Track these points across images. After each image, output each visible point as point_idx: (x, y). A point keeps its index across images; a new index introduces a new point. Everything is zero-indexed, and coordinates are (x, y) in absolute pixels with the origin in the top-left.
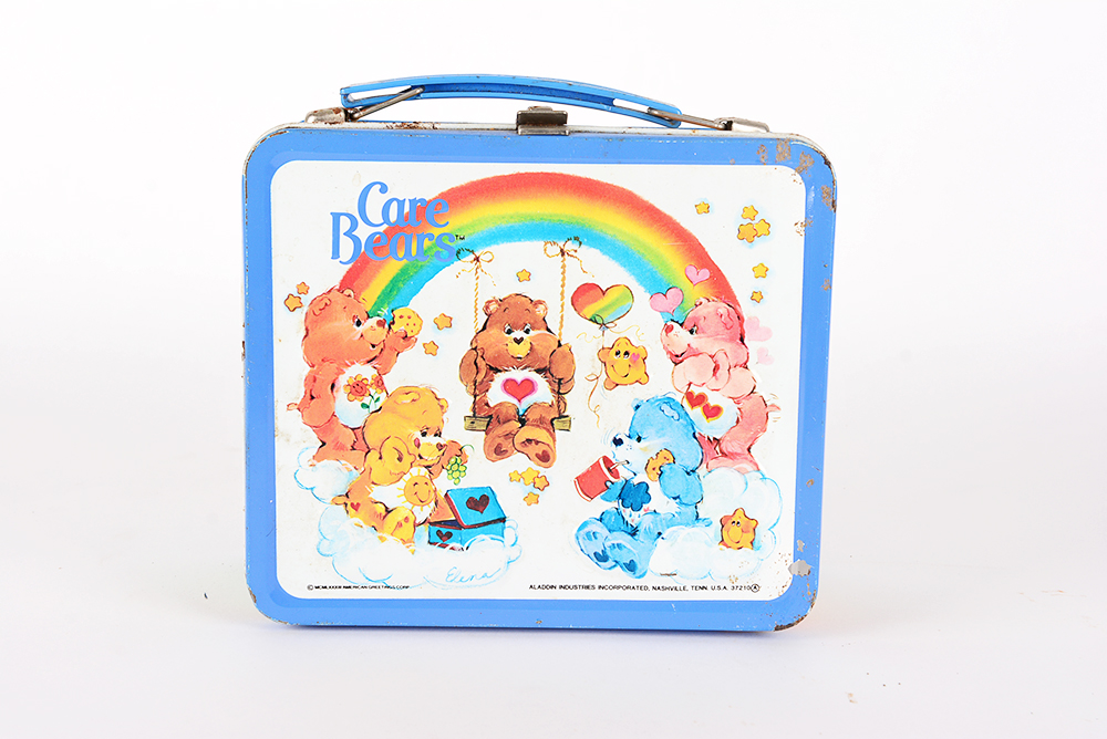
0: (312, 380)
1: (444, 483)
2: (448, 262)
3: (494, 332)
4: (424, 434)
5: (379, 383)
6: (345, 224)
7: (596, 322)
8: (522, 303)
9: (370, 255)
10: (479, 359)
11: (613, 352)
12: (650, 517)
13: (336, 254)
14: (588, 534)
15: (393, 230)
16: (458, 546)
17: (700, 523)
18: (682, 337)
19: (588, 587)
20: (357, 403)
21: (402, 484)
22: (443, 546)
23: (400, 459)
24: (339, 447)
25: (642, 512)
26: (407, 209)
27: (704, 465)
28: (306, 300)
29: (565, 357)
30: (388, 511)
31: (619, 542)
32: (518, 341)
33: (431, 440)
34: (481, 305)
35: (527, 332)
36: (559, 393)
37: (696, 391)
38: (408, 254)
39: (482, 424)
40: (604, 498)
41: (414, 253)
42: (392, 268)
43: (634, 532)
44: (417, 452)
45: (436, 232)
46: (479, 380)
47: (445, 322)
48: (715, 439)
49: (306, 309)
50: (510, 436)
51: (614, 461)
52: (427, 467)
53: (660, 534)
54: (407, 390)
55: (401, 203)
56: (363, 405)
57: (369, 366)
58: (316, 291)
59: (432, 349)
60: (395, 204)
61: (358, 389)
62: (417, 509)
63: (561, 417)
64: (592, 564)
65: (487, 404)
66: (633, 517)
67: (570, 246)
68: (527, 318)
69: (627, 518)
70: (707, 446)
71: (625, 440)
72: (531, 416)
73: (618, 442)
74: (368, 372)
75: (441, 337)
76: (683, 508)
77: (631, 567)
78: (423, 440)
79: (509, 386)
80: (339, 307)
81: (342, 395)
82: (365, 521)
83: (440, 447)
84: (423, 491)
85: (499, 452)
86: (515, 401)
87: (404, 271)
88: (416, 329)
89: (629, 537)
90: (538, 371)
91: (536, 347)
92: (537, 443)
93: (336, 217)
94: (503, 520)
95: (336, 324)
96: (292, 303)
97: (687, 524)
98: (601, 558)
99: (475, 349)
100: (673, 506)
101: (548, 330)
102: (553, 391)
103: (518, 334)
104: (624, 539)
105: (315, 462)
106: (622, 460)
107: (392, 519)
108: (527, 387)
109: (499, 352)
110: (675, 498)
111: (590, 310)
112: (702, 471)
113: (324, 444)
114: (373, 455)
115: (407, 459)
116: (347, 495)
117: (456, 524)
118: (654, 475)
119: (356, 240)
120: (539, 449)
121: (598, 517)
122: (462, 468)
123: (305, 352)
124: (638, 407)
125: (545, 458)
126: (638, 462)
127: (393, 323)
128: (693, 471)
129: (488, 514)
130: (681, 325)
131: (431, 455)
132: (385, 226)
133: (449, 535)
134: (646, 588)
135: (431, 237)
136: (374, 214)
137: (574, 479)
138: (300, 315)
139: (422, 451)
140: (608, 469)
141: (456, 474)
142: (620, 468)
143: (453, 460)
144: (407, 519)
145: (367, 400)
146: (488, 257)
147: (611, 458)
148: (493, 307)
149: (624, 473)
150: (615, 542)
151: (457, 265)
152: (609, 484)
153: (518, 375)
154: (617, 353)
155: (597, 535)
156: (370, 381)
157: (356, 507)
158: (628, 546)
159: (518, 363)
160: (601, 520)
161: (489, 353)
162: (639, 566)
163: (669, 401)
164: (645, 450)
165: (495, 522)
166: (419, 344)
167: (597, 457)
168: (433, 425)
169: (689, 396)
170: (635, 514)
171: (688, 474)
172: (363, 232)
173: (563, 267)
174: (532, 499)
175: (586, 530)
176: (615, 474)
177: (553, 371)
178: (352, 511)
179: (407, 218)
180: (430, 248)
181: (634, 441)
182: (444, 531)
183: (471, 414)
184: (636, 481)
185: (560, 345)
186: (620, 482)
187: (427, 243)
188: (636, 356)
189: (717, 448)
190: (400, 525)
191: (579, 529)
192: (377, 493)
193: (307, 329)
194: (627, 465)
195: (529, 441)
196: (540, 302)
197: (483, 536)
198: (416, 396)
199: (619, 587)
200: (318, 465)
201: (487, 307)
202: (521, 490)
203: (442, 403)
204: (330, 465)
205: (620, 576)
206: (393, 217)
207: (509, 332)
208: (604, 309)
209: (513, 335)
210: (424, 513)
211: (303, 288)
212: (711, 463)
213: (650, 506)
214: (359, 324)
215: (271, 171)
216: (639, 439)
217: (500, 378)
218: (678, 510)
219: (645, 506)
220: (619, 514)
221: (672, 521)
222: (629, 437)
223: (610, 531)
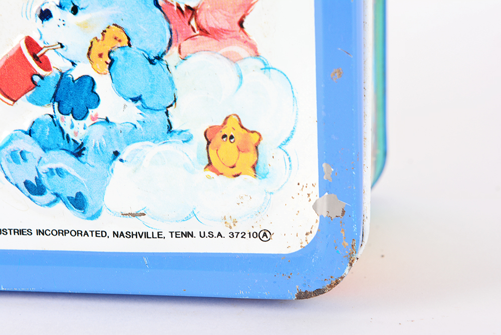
12: (100, 129)
14: (13, 154)
17: (175, 139)
19: (21, 232)
25: (88, 121)
27: (174, 49)
31: (59, 165)
40: (32, 101)
43: (79, 151)
48: (188, 7)
51: (41, 45)
53: (116, 154)
64: (22, 197)
66: (76, 129)
69: (67, 130)
70: (176, 19)
71: (55, 11)
73: (45, 15)
76: (148, 115)
77: (78, 202)
89: (73, 159)
97: (155, 140)
98: (35, 189)
100: (133, 112)
104: (65, 161)
106: (53, 42)
110: (135, 100)
112: (172, 58)
118: (102, 65)
121: (26, 129)
126: (77, 46)
128: (159, 58)
134: (104, 234)
140: (36, 58)
142: (51, 55)
147: (36, 37)
149: (58, 62)
150: (54, 166)
152: (36, 78)
155: (27, 156)
158: (72, 172)
160: (30, 133)
162: (90, 202)
164: (84, 26)
170: (79, 124)
171: (151, 62)
175: (11, 147)
176: (44, 63)
181: (68, 14)
184: (76, 74)
186: (52, 75)
189: (193, 23)
191: (2, 146)
194: (60, 50)
199: (64, 233)
205: (68, 218)
212: (186, 45)
213: (99, 112)
216: (75, 10)
218: (141, 118)
219: (92, 112)
220: (56, 123)
221: (133, 135)
222: (60, 6)
223: (44, 149)
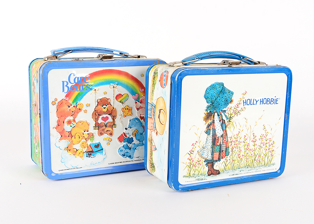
0: (58, 121)
1: (89, 142)
2: (89, 91)
3: (99, 106)
4: (85, 132)
5: (74, 121)
6: (65, 84)
7: (121, 102)
8: (105, 99)
9: (71, 90)
10: (96, 113)
11: (125, 109)
13: (63, 91)
14: (121, 150)
15: (77, 84)
16: (93, 156)
17: (144, 145)
18: (139, 104)
19: (121, 162)
20: (69, 126)
21: (80, 143)
22: (90, 157)
23: (79, 138)
24: (65, 136)
25: (132, 144)
26: (79, 79)
27: (144, 132)
28: (57, 102)
29: (115, 111)
30: (77, 150)
32: (104, 108)
33: (86, 133)
34: (96, 100)
35: (106, 106)
36: (113, 119)
37: (142, 116)
38: (80, 89)
39: (97, 128)
40: (124, 142)
41: (81, 89)
42: (76, 93)
43: (130, 149)
44: (83, 136)
45: (86, 84)
46: (96, 118)
47: (88, 105)
49: (57, 104)
50: (103, 130)
52: (85, 139)
53: (136, 148)
54: (81, 121)
55: (78, 78)
56: (71, 126)
57: (72, 117)
58: (59, 100)
59: (86, 111)
60: (77, 79)
61: (69, 122)
62: (83, 149)
63: (114, 124)
64: (122, 157)
65: (98, 123)
66: (130, 145)
67: (115, 86)
68: (106, 102)
69: (129, 146)
71: (128, 128)
72: (108, 125)
73: (126, 129)
74: (71, 118)
75: (88, 109)
76: (140, 142)
77: (130, 157)
78: (84, 133)
79: (103, 119)
80: (65, 103)
81: (66, 124)
82: (72, 153)
83: (88, 134)
84: (85, 145)
85: (101, 134)
86: (104, 122)
87: (79, 94)
88: (82, 107)
90: (109, 115)
91: (108, 109)
92: (109, 131)
93: (63, 82)
94: (102, 149)
95: (64, 107)
96: (53, 103)
97: (141, 146)
98: (124, 155)
99: (95, 111)
100: (138, 142)
101: (111, 105)
102: (112, 119)
103: (104, 106)
104: (128, 150)
105: (60, 141)
106: (127, 133)
107: (78, 152)
108: (107, 118)
109: (100, 111)
110: (138, 140)
111: (120, 100)
113: (62, 136)
114: (73, 138)
115: (81, 138)
116: (67, 148)
117: (92, 152)
118: (134, 135)
119: (68, 87)
120: (110, 132)
122: (93, 139)
123: (57, 115)
124: (130, 121)
125: (111, 134)
126: (131, 133)
127: (77, 106)
128: (142, 134)
129: (99, 148)
130: (139, 102)
131: (86, 136)
132: (75, 84)
133: (91, 154)
134: (133, 161)
135: (85, 85)
136: (72, 81)
137: (117, 138)
138: (55, 106)
139: (84, 135)
140: (125, 136)
141: (92, 140)
142: (127, 135)
143: (91, 137)
144: (81, 152)
145: (71, 125)
146: (98, 89)
148: (99, 101)
149: (128, 136)
150: (126, 151)
151: (91, 92)
152: (125, 138)
153: (105, 116)
154: (126, 109)
155: (123, 150)
156: (72, 120)
157: (70, 150)
158: (129, 152)
159: (105, 113)
160: (123, 147)
161: (99, 111)
162: (132, 156)
163: (137, 119)
164: (132, 130)
165: (101, 150)
166: (83, 111)
167: (122, 133)
168: (87, 129)
169: (141, 117)
172: (70, 85)
173: (114, 90)
174: (108, 144)
176: (126, 136)
177: (112, 114)
178: (69, 151)
179: (79, 81)
180: (85, 88)
182: (90, 153)
183: (95, 126)
184: (130, 137)
185: (113, 108)
186: (127, 138)
187: (84, 87)
188: (129, 109)
190: (80, 153)
191: (119, 149)
192: (74, 146)
193: (57, 109)
195: (107, 131)
196: (109, 99)
197: (98, 154)
198: (83, 123)
199: (127, 162)
200: (61, 141)
201: (98, 101)
202: (106, 142)
203: (89, 124)
204: (63, 141)
205: (128, 159)
206: (76, 81)
207: (102, 106)
208: (123, 99)
209: (103, 107)
210: (85, 150)
211: (56, 99)
213: (133, 142)
214: (69, 107)
215: (48, 72)
216: (131, 128)
217: (101, 117)
219: (132, 143)
220: (127, 145)
221: (138, 146)
222: (129, 127)
223: (125, 149)
